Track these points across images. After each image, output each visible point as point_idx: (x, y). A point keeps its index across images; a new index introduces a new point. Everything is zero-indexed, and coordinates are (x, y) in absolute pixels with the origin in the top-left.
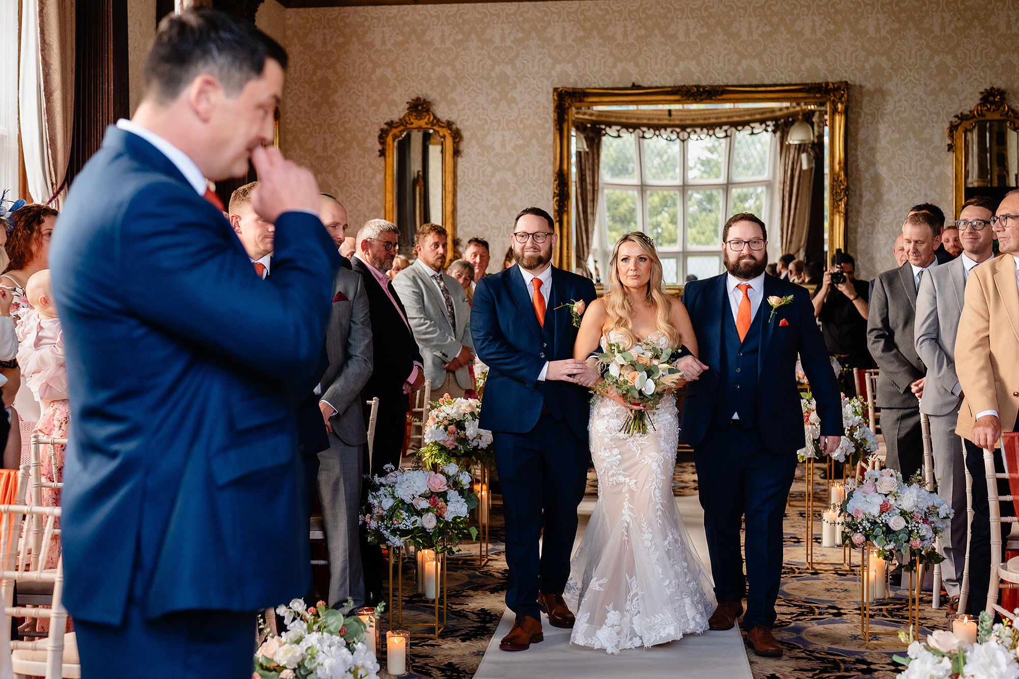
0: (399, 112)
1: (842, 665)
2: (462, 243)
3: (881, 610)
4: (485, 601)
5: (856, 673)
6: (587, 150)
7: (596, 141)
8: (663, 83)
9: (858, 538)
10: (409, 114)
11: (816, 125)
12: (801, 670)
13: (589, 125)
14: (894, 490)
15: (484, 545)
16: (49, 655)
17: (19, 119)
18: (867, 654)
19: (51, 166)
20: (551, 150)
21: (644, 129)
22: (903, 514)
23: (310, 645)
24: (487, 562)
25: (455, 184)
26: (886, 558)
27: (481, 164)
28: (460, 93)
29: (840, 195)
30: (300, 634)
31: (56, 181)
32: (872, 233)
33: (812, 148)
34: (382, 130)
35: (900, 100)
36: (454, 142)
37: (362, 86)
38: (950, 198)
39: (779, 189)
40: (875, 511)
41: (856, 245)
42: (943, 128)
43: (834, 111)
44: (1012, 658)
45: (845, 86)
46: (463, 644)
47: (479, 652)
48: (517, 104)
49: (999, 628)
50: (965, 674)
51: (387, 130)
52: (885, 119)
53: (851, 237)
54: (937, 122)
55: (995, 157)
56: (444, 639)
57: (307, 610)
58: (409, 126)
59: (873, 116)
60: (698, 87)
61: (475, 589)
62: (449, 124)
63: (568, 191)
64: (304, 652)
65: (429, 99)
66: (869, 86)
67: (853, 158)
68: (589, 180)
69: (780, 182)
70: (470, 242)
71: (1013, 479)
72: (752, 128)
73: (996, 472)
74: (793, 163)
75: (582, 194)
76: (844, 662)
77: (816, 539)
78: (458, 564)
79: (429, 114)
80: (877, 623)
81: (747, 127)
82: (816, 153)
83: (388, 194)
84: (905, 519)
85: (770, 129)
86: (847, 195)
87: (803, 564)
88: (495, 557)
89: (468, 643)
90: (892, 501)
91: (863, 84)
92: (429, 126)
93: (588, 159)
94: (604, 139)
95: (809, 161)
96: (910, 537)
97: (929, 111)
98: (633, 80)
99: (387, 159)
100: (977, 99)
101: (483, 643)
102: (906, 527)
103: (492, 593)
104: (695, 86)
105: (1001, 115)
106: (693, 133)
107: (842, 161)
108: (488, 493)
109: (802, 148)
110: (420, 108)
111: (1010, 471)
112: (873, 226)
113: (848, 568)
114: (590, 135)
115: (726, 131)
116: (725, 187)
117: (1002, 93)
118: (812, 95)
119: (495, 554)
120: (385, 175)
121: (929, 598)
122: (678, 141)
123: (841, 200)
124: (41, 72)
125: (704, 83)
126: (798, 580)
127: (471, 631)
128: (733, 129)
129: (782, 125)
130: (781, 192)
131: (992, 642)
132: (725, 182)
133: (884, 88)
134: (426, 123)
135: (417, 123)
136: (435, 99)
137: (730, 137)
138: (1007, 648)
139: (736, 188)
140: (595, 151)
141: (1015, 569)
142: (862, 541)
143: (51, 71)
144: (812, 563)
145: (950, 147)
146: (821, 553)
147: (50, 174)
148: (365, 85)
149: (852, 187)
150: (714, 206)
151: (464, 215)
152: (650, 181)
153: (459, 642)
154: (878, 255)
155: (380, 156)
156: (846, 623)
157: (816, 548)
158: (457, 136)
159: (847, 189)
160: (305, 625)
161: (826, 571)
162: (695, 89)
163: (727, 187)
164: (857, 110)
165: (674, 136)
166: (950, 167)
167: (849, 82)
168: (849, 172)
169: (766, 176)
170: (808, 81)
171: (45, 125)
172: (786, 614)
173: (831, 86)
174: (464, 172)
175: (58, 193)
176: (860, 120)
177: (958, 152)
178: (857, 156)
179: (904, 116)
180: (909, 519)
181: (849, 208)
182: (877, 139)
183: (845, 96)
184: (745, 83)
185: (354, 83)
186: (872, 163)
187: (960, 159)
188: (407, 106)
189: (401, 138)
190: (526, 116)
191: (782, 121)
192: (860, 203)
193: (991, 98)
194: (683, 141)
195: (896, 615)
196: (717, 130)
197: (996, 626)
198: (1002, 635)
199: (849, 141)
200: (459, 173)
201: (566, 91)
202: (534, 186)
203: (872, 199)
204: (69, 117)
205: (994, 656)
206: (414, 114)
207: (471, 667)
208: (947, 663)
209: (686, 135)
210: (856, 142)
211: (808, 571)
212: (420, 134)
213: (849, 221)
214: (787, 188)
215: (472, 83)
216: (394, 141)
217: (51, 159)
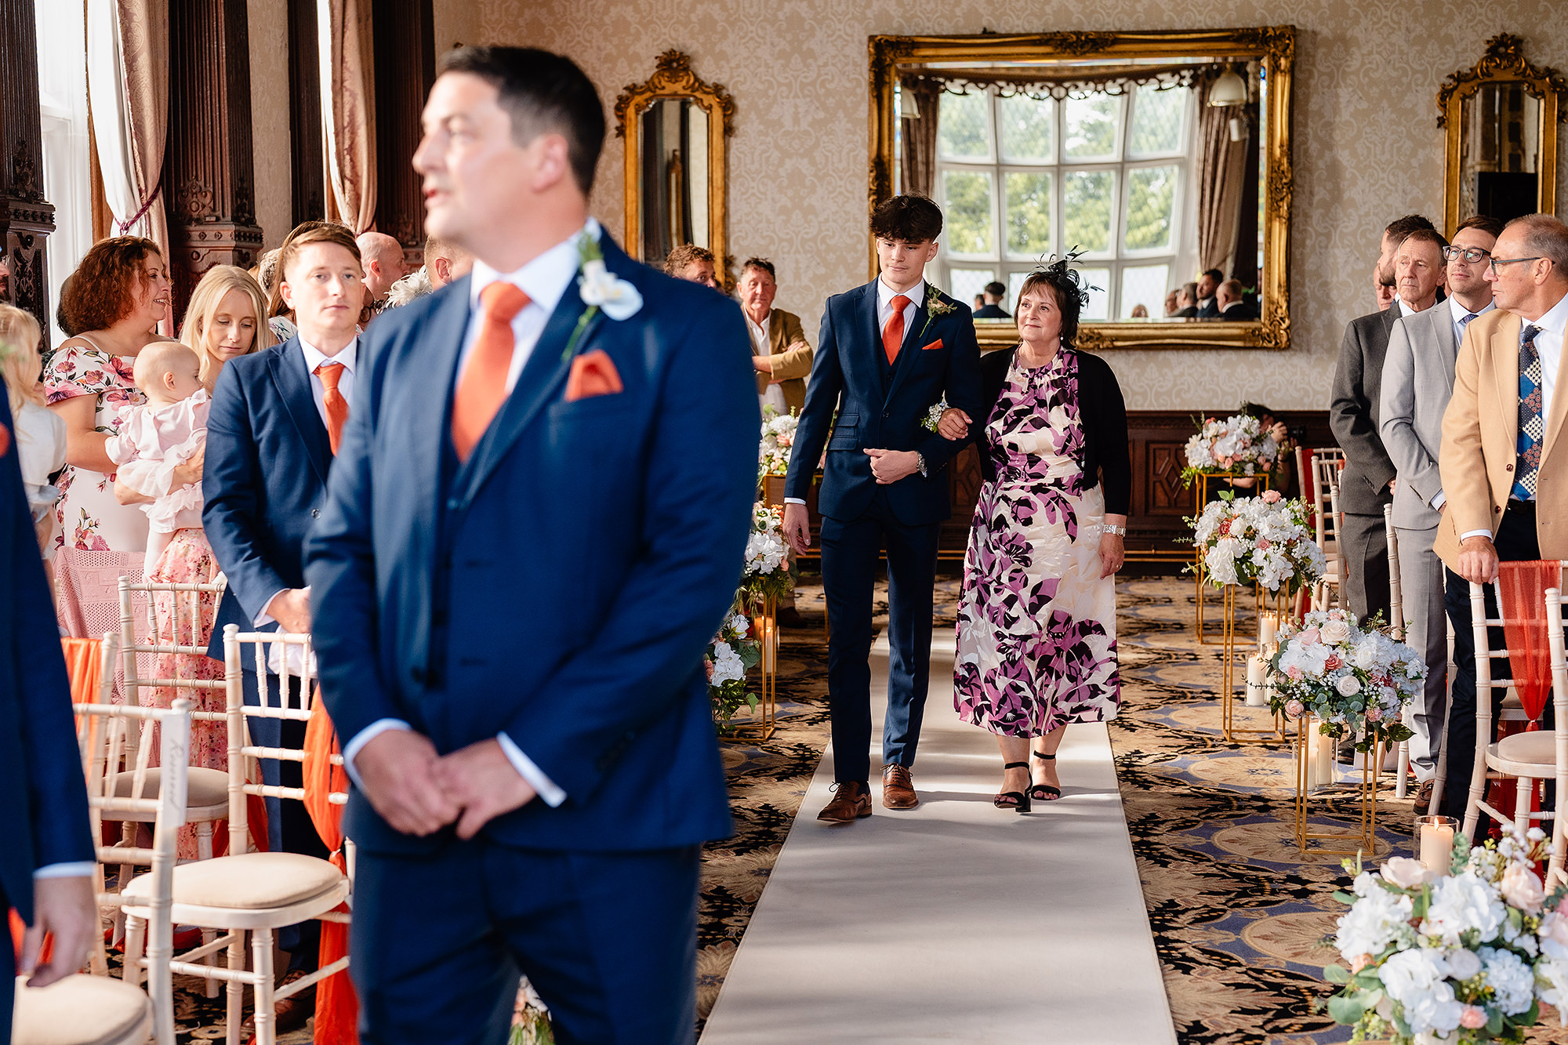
0: (645, 70)
1: (1268, 886)
2: (737, 262)
3: (1324, 801)
4: (769, 792)
5: (1287, 897)
6: (918, 116)
7: (932, 100)
8: (1028, 28)
9: (1293, 706)
10: (659, 74)
11: (1251, 77)
12: (1211, 893)
13: (921, 77)
14: (1345, 639)
15: (769, 706)
17: (88, 95)
18: (1302, 868)
19: (138, 164)
20: (866, 126)
21: (1002, 84)
22: (1357, 673)
24: (773, 733)
25: (726, 177)
26: (1331, 735)
27: (763, 147)
28: (734, 44)
29: (1281, 192)
31: (146, 187)
32: (1326, 247)
33: (1246, 111)
34: (620, 98)
35: (1370, 53)
36: (725, 116)
37: (590, 33)
38: (1439, 196)
39: (1198, 169)
40: (1319, 670)
41: (1303, 264)
42: (1431, 93)
43: (1276, 69)
44: (1495, 897)
45: (1292, 32)
46: (738, 859)
47: (760, 870)
48: (816, 60)
49: (1479, 853)
50: (1430, 919)
51: (628, 98)
52: (1349, 81)
53: (1297, 253)
54: (1422, 85)
55: (1506, 128)
56: (711, 850)
58: (659, 92)
59: (1331, 76)
60: (1078, 34)
61: (755, 775)
62: (717, 89)
63: (889, 187)
65: (688, 53)
66: (1325, 31)
67: (1301, 138)
68: (920, 157)
69: (1199, 160)
70: (747, 264)
71: (1510, 627)
72: (1160, 81)
73: (1488, 617)
74: (1218, 132)
75: (911, 178)
76: (1270, 880)
77: (1238, 693)
78: (731, 736)
79: (688, 74)
80: (1318, 821)
81: (1152, 80)
82: (1250, 119)
83: (629, 192)
84: (1360, 680)
85: (1185, 83)
86: (1291, 193)
87: (1218, 732)
88: (785, 724)
89: (745, 856)
90: (1341, 654)
91: (1318, 28)
92: (688, 92)
93: (919, 129)
94: (942, 96)
95: (1241, 131)
96: (1365, 705)
97: (1412, 68)
98: (985, 24)
99: (628, 140)
100: (1481, 50)
101: (767, 857)
102: (1360, 691)
103: (780, 780)
104: (1074, 33)
105: (1516, 75)
106: (1072, 88)
107: (1285, 143)
108: (774, 630)
109: (1231, 111)
110: (675, 65)
111: (1507, 616)
112: (1328, 236)
113: (1280, 738)
114: (924, 91)
115: (1121, 85)
116: (1119, 166)
117: (1517, 42)
118: (1242, 46)
119: (785, 720)
120: (625, 163)
121: (1391, 783)
122: (1051, 99)
123: (1282, 199)
124: (119, 25)
125: (1086, 28)
126: (1210, 757)
127: (750, 838)
128: (1132, 83)
129: (1203, 80)
130: (1200, 174)
131: (1469, 871)
132: (1120, 159)
133: (1349, 34)
134: (684, 88)
135: (670, 88)
136: (696, 52)
137: (1128, 93)
138: (1488, 881)
139: (1134, 168)
140: (930, 116)
141: (1508, 754)
142: (1299, 711)
143: (133, 25)
144: (1231, 731)
145: (1442, 122)
146: (1245, 715)
147: (137, 177)
148: (595, 31)
149: (1298, 180)
150: (1102, 192)
151: (740, 222)
152: (1009, 159)
153: (733, 855)
154: (1335, 279)
155: (617, 136)
156: (1276, 821)
157: (1238, 709)
158: (728, 106)
159: (1292, 183)
161: (1249, 742)
162: (1074, 38)
163: (1122, 166)
164: (1310, 67)
165: (1045, 93)
166: (1440, 150)
167: (1298, 27)
168: (1295, 158)
169: (1179, 150)
170: (1238, 25)
171: (127, 104)
172: (1192, 809)
173: (1271, 32)
174: (739, 158)
175: (149, 203)
176: (1312, 82)
177: (1452, 128)
178: (1306, 135)
179: (1375, 75)
180: (1365, 681)
181: (1294, 211)
182: (1336, 111)
183: (1291, 47)
184: (1147, 28)
185: (579, 28)
186: (1327, 145)
187: (1455, 138)
188: (657, 62)
189: (647, 110)
190: (829, 77)
191: (1203, 69)
192: (1311, 204)
193: (1502, 50)
194: (1059, 100)
195: (1345, 809)
196: (1109, 84)
197: (1476, 849)
198: (1483, 862)
199: (1296, 112)
200: (732, 160)
201: (886, 41)
202: (841, 179)
203: (1328, 197)
204: (162, 92)
205: (1470, 894)
206: (667, 74)
207: (749, 894)
208: (1406, 904)
209: (1063, 92)
210: (1306, 114)
211: (1225, 743)
212: (677, 103)
213: (1294, 229)
214: (1209, 169)
215: (751, 28)
216: (637, 113)
217: (137, 154)
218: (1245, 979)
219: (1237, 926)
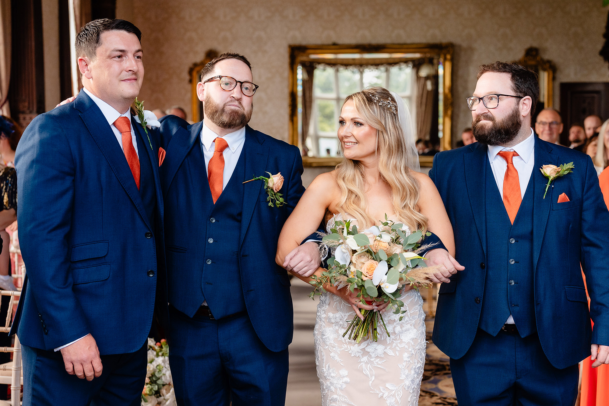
0: (200, 57)
6: (308, 79)
7: (312, 72)
8: (350, 43)
10: (206, 59)
13: (308, 65)
16: (13, 373)
20: (287, 80)
21: (339, 66)
23: (158, 364)
29: (449, 106)
30: (152, 358)
31: (2, 99)
33: (433, 78)
34: (190, 68)
37: (178, 43)
39: (415, 101)
43: (445, 59)
45: (452, 45)
48: (268, 54)
51: (193, 68)
52: (474, 64)
57: (155, 345)
59: (467, 62)
60: (370, 45)
64: (155, 368)
65: (217, 50)
66: (464, 45)
67: (456, 86)
68: (308, 96)
69: (416, 97)
72: (400, 65)
74: (423, 86)
81: (397, 65)
82: (435, 81)
85: (410, 66)
86: (452, 107)
91: (461, 44)
95: (431, 85)
98: (333, 41)
99: (193, 85)
100: (523, 53)
104: (368, 45)
105: (536, 62)
106: (366, 68)
107: (450, 87)
109: (428, 78)
110: (212, 55)
114: (309, 69)
115: (386, 68)
117: (537, 50)
118: (433, 50)
120: (193, 94)
122: (358, 72)
123: (449, 109)
125: (373, 43)
128: (390, 67)
129: (417, 65)
133: (473, 47)
136: (220, 50)
137: (388, 71)
140: (311, 79)
148: (180, 42)
149: (455, 102)
152: (342, 96)
155: (189, 83)
159: (452, 103)
160: (155, 353)
162: (368, 47)
164: (458, 58)
165: (356, 70)
168: (454, 94)
169: (408, 93)
170: (431, 42)
173: (444, 45)
175: (3, 105)
176: (460, 64)
178: (458, 85)
181: (453, 114)
182: (468, 75)
183: (452, 51)
184: (396, 42)
186: (465, 88)
188: (205, 54)
190: (273, 61)
192: (460, 111)
193: (531, 53)
194: (361, 73)
196: (381, 66)
199: (454, 76)
201: (296, 47)
202: (278, 100)
204: (8, 61)
206: (209, 58)
209: (363, 70)
210: (458, 77)
213: (453, 121)
214: (420, 100)
216: (196, 74)
218: (439, 401)
219: (436, 382)
